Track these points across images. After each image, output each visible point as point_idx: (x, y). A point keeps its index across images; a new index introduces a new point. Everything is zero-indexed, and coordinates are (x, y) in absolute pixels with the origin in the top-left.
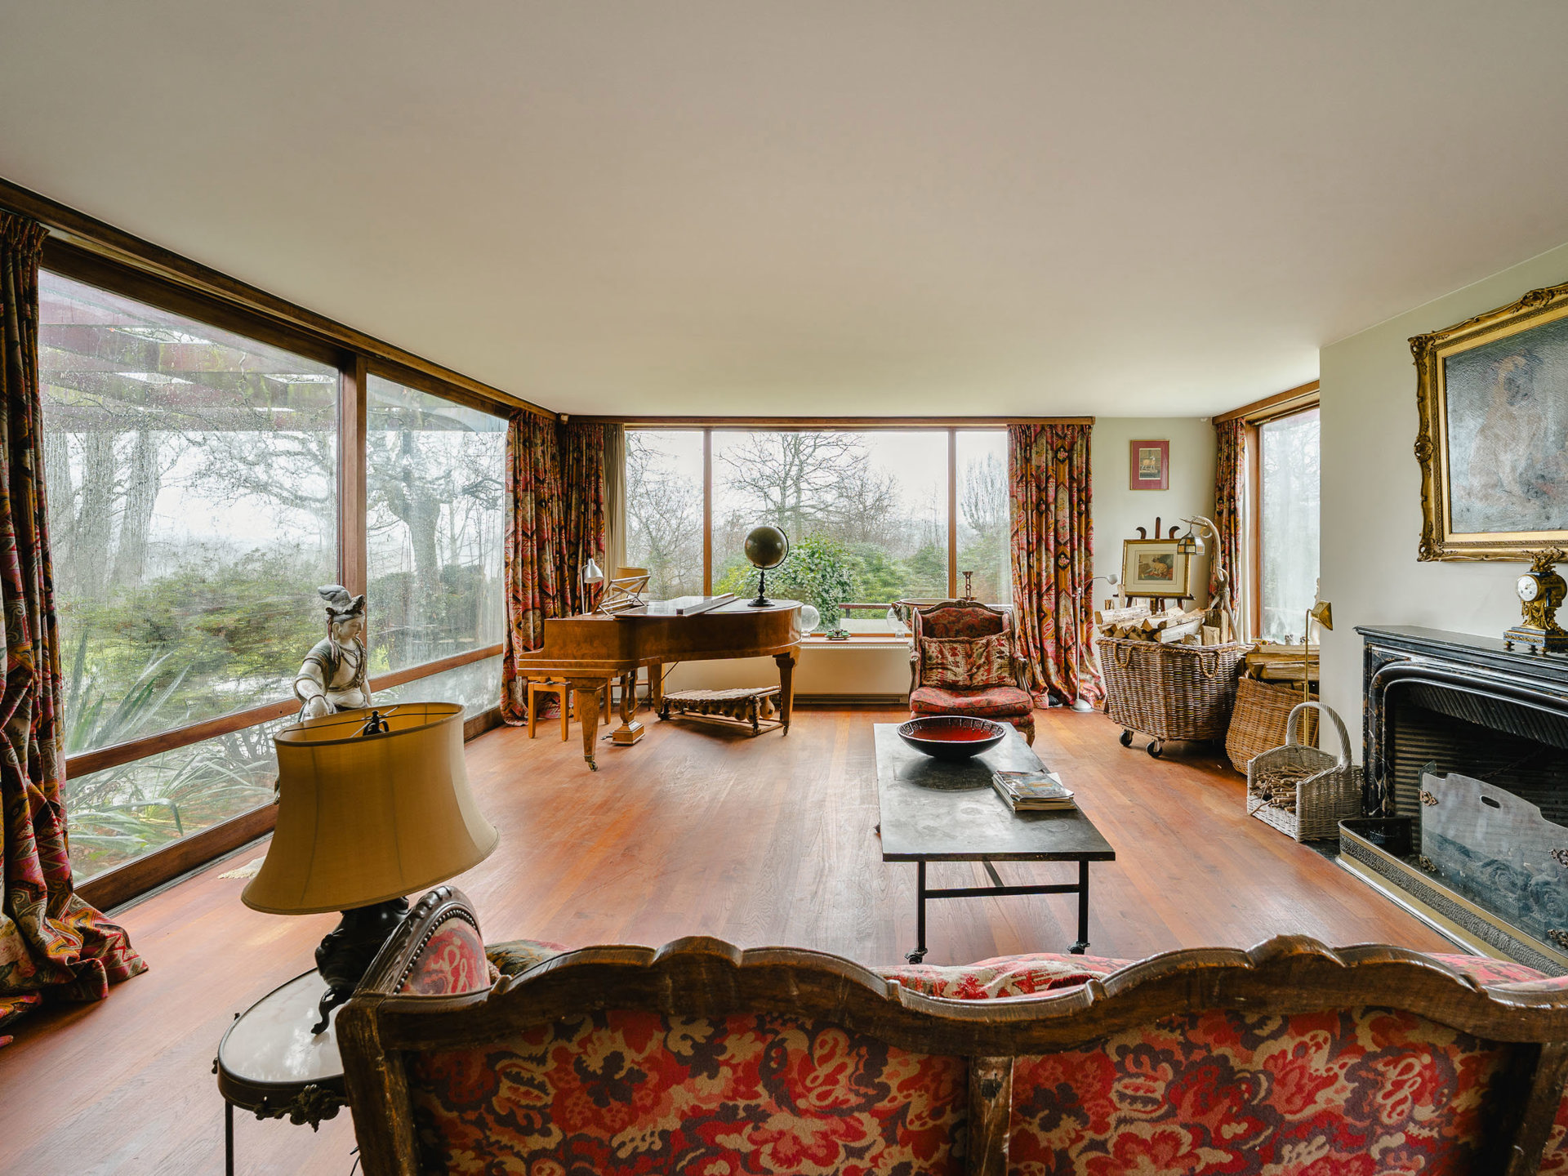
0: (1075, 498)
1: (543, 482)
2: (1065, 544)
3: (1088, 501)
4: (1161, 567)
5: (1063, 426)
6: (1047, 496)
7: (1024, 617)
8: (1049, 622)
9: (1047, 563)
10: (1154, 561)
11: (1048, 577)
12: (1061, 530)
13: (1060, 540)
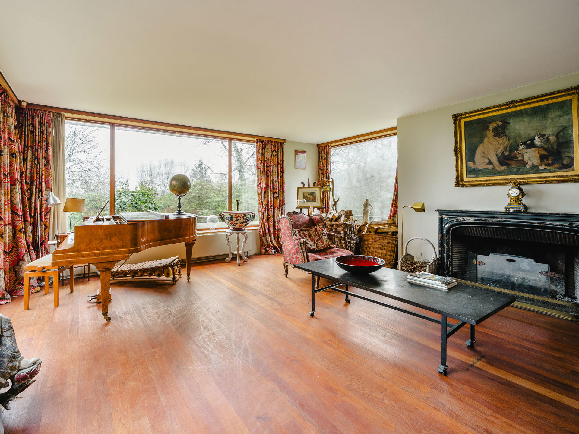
0: (279, 171)
1: (14, 142)
2: (276, 188)
3: (283, 172)
4: (311, 197)
5: (275, 142)
6: (270, 169)
7: (263, 218)
8: (272, 219)
9: (271, 196)
10: (309, 195)
11: (271, 202)
12: (275, 183)
13: (274, 187)
